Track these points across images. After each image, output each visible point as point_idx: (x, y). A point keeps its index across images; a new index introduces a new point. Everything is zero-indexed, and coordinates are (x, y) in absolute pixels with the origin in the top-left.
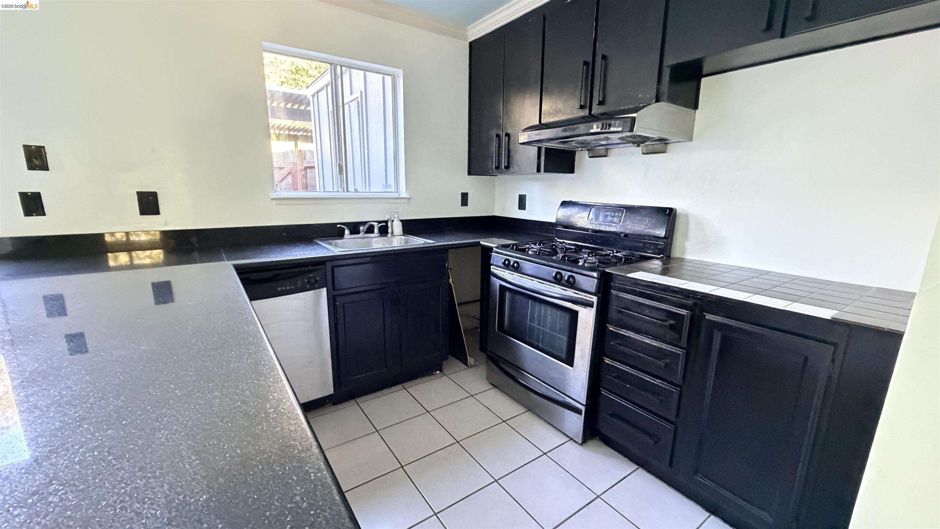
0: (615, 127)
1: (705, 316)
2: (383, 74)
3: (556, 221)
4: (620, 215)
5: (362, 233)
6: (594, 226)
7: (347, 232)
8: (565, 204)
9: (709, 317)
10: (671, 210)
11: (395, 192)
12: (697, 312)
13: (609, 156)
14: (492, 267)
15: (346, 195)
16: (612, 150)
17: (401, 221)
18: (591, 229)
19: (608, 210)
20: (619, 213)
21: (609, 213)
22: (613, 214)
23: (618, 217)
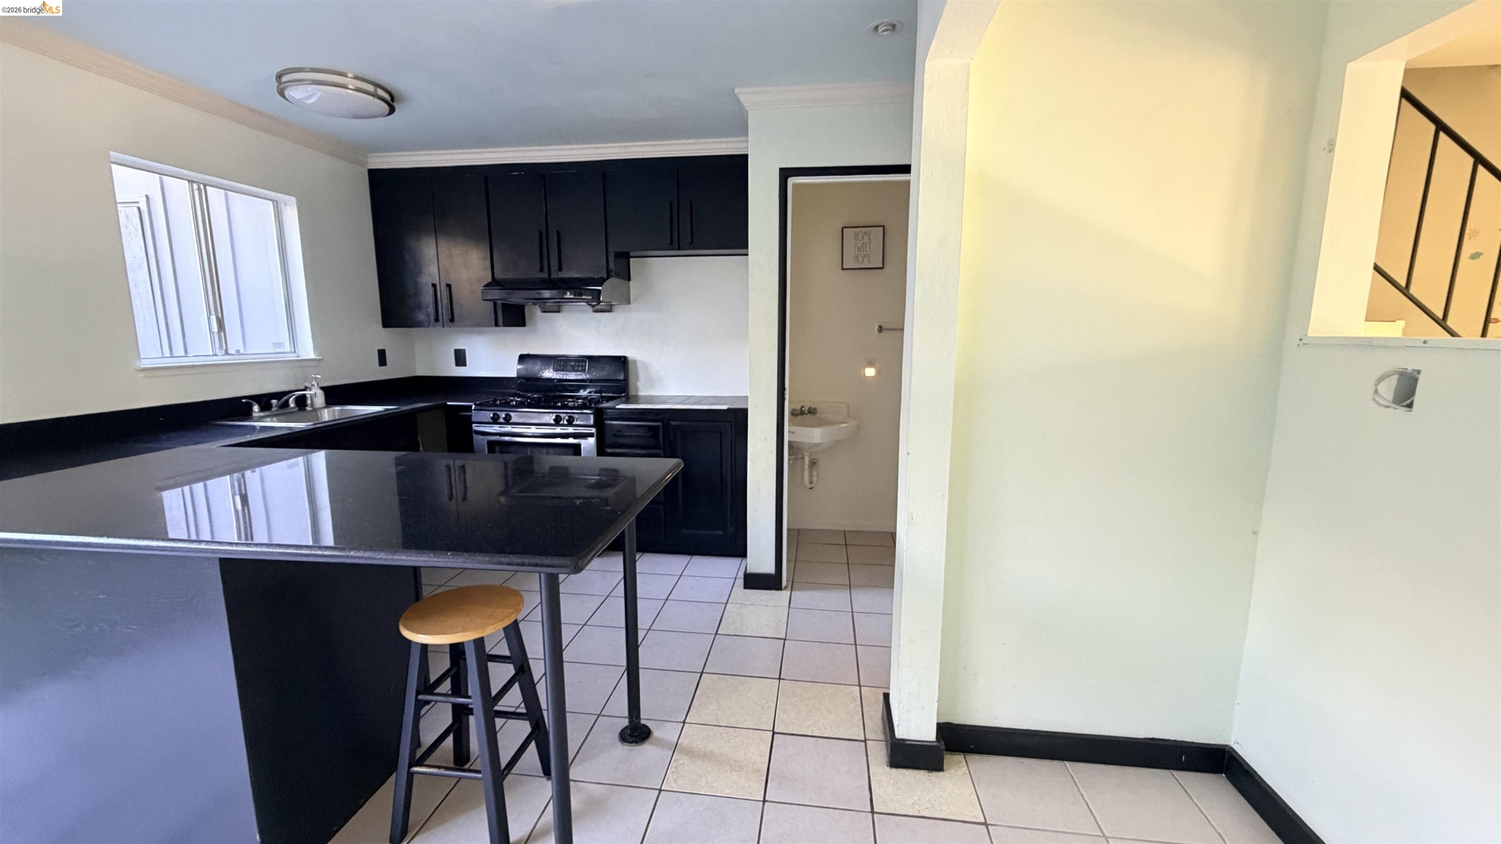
0: (586, 295)
1: (670, 423)
2: (225, 189)
3: (517, 374)
4: (584, 364)
5: (276, 408)
6: (561, 376)
7: (256, 408)
8: (523, 358)
9: (672, 423)
10: (625, 358)
11: (291, 352)
12: (665, 422)
13: (562, 312)
14: (474, 425)
15: (227, 359)
16: (564, 307)
17: (322, 388)
18: (557, 379)
19: (572, 361)
20: (582, 362)
21: (573, 363)
22: (577, 364)
23: (582, 366)
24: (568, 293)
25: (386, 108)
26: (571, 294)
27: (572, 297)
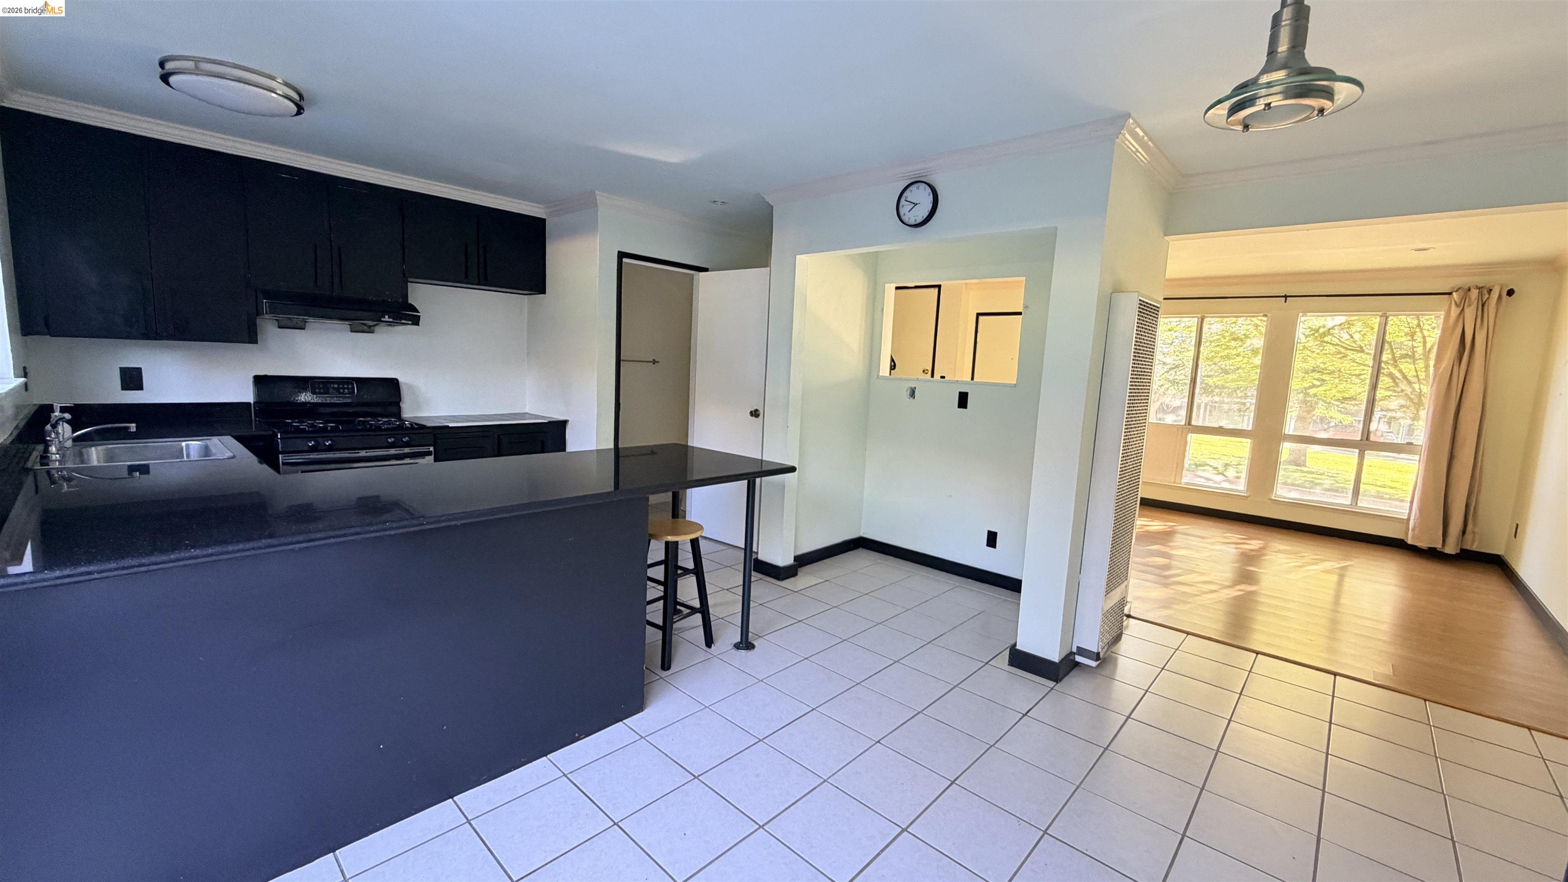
3: (255, 399)
4: (350, 386)
8: (259, 380)
10: (396, 380)
13: (307, 329)
19: (333, 383)
20: (348, 385)
21: (336, 386)
22: (341, 386)
23: (348, 389)
24: (387, 317)
25: (294, 109)
26: (389, 318)
27: (391, 320)
